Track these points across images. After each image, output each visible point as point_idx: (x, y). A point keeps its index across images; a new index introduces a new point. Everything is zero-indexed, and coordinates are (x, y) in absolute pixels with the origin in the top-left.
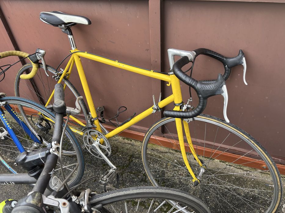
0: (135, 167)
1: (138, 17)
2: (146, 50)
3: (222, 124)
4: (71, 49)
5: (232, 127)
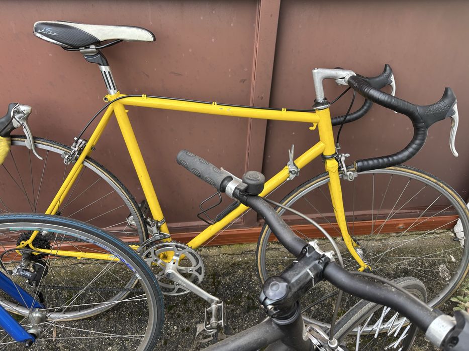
0: (228, 292)
1: (232, 25)
2: (241, 81)
3: (400, 171)
4: (108, 93)
5: (414, 170)
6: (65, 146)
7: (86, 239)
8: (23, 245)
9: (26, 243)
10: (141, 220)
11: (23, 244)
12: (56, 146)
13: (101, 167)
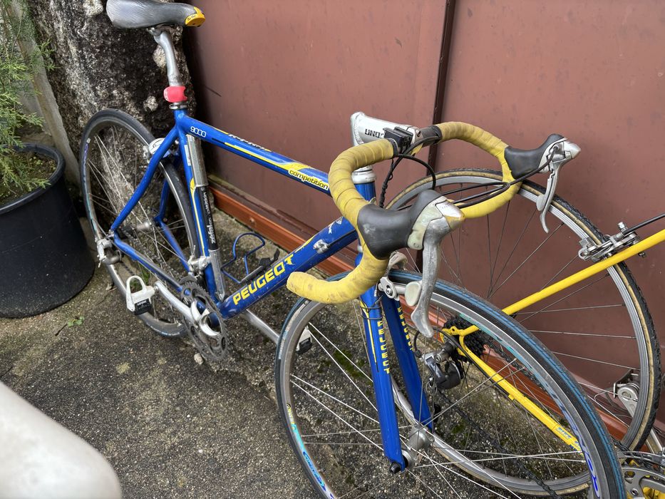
6: (593, 229)
7: (554, 396)
8: (452, 332)
9: (457, 331)
10: (649, 412)
11: (453, 330)
12: (580, 222)
13: (637, 289)
